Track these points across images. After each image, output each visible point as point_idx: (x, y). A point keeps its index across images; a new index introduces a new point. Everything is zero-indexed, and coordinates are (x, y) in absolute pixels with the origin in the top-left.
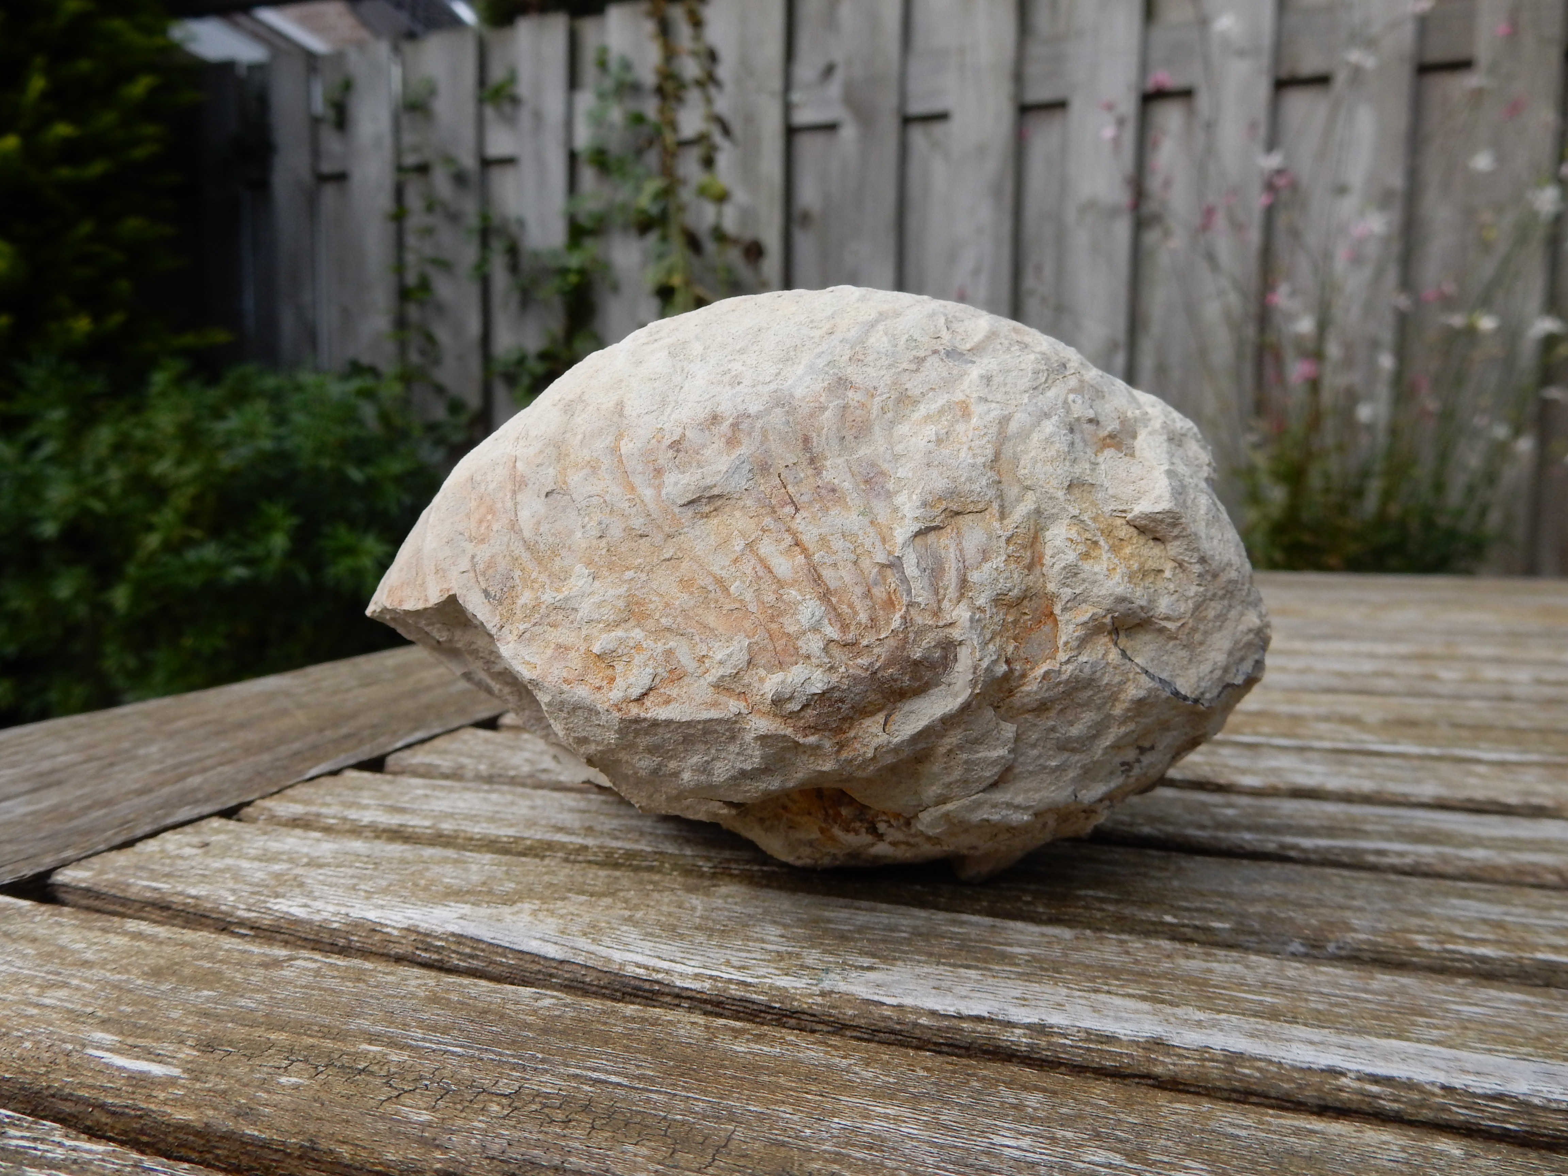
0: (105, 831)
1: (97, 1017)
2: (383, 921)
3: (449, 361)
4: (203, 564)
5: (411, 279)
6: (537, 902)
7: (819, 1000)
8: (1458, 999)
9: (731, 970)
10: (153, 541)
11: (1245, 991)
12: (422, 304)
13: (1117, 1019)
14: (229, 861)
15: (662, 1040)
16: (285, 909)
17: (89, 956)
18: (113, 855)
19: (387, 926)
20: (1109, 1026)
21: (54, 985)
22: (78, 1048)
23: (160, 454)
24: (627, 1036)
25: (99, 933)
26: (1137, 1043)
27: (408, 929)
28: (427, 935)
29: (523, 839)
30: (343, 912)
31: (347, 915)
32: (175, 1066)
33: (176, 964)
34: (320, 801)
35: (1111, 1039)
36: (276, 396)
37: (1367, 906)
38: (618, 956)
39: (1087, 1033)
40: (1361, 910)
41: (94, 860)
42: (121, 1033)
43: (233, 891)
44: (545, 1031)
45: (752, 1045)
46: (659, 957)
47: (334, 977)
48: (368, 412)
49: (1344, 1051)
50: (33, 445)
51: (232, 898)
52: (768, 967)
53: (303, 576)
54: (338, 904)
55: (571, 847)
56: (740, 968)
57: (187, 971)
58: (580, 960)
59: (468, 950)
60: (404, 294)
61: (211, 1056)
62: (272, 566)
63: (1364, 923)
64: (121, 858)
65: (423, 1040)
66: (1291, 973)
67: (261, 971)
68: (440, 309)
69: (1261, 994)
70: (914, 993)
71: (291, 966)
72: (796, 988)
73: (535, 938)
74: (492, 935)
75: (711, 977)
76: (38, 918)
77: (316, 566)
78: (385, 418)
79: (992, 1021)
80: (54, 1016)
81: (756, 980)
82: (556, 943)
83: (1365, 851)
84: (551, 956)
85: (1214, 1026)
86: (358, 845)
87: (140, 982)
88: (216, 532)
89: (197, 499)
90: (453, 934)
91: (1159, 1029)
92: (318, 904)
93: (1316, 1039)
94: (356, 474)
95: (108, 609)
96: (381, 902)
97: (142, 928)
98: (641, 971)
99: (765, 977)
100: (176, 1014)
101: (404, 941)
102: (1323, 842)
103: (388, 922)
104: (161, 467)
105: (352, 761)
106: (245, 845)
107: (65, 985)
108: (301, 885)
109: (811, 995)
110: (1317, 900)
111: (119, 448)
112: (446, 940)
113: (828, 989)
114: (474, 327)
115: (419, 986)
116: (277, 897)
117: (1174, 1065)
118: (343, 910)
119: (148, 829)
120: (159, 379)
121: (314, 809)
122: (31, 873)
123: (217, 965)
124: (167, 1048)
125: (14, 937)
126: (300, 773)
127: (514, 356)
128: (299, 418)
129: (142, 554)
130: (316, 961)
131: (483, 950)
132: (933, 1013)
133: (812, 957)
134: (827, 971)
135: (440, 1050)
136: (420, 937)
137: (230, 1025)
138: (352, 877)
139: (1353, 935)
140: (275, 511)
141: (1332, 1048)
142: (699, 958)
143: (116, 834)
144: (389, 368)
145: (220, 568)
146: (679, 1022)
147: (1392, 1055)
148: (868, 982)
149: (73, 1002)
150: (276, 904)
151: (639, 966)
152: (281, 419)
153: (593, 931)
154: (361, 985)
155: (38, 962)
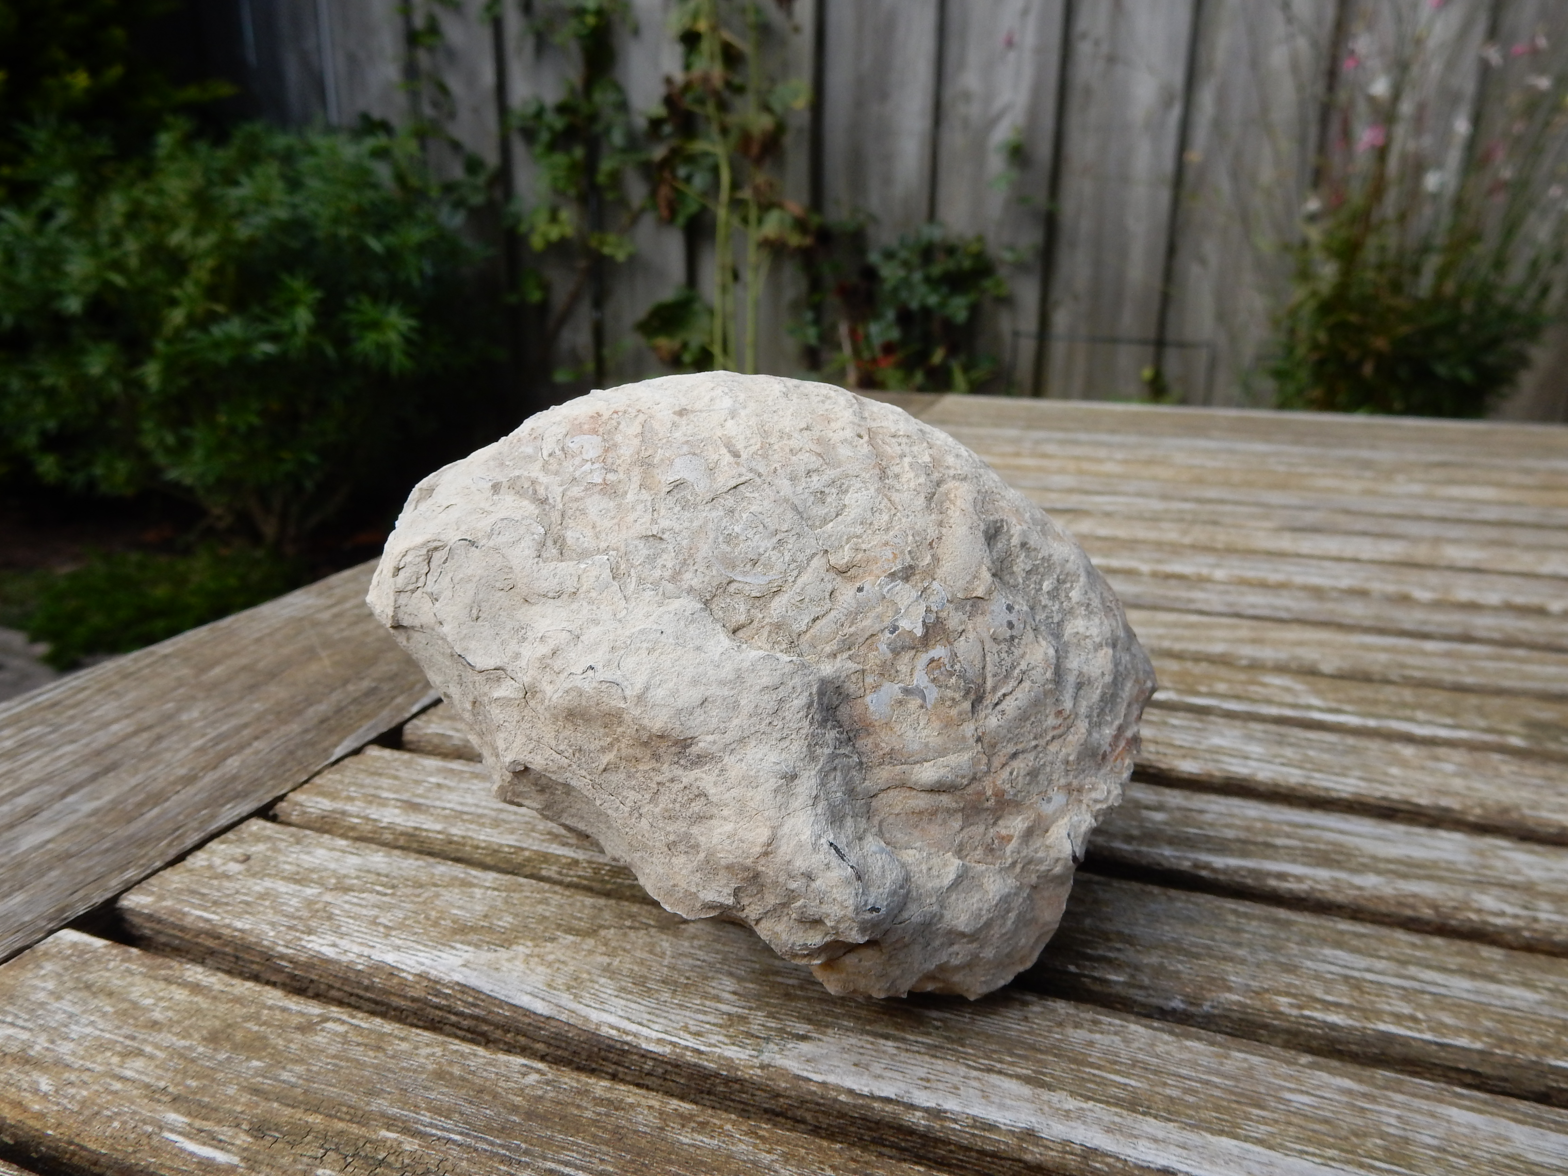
0: (159, 839)
1: (171, 1094)
2: (399, 965)
3: (464, 115)
4: (230, 340)
5: (419, 22)
6: (530, 944)
7: (759, 1072)
8: (1292, 1086)
9: (688, 1036)
10: (177, 316)
11: (1117, 1072)
12: (431, 50)
13: (1002, 1106)
14: (268, 883)
15: (623, 1128)
16: (317, 948)
17: (157, 1015)
18: (167, 873)
19: (403, 971)
20: (993, 1115)
21: (131, 1052)
22: (157, 1130)
23: (175, 225)
24: (594, 1122)
25: (162, 985)
26: (1013, 1132)
27: (420, 975)
28: (437, 982)
29: (522, 849)
30: (366, 954)
31: (369, 957)
32: (235, 1154)
33: (229, 1026)
34: (345, 794)
35: (992, 1127)
36: (288, 158)
37: (1249, 958)
38: (595, 1016)
39: (975, 1121)
40: (1243, 961)
41: (153, 880)
42: (189, 1114)
43: (273, 925)
44: (530, 1115)
45: (695, 1135)
46: (629, 1019)
47: (359, 1044)
48: (383, 172)
49: (1180, 1151)
50: (47, 216)
51: (272, 934)
52: (719, 1034)
53: (330, 351)
54: (361, 944)
55: (564, 861)
56: (698, 1034)
57: (239, 1036)
58: (563, 1017)
59: (471, 1000)
60: (412, 39)
61: (262, 1143)
62: (298, 341)
63: (1240, 980)
64: (174, 878)
65: (431, 1125)
66: (1160, 1049)
67: (298, 1036)
68: (451, 55)
69: (1128, 1075)
70: (838, 1070)
71: (322, 1030)
72: (740, 1060)
73: (527, 993)
74: (490, 987)
75: (671, 1043)
76: (112, 965)
77: (342, 341)
78: (400, 179)
79: (897, 1102)
80: (135, 1092)
81: (708, 1049)
82: (543, 999)
83: (1269, 874)
84: (540, 1011)
85: (1079, 1118)
86: (378, 859)
87: (201, 1049)
88: (239, 306)
89: (217, 271)
90: (458, 984)
91: (1033, 1120)
92: (344, 943)
93: (1160, 1135)
94: (374, 244)
95: (140, 385)
96: (399, 942)
97: (200, 977)
98: (614, 1032)
99: (715, 1046)
100: (232, 1090)
101: (418, 986)
102: (1233, 862)
103: (404, 967)
104: (178, 237)
105: (373, 735)
106: (282, 858)
107: (140, 1053)
108: (330, 917)
109: (752, 1067)
110: (1209, 947)
111: (134, 216)
112: (452, 988)
113: (766, 1062)
114: (488, 76)
115: (427, 1057)
116: (310, 933)
117: (1041, 1154)
118: (366, 951)
119: (196, 838)
120: (165, 140)
121: (339, 805)
122: (101, 900)
123: (263, 1028)
124: (225, 1132)
125: (94, 989)
126: (327, 751)
127: (532, 109)
128: (314, 184)
129: (168, 330)
130: (343, 1022)
131: (483, 1001)
132: (851, 1092)
133: (758, 1020)
134: (767, 1040)
135: (444, 1138)
136: (431, 984)
137: (275, 1105)
138: (375, 906)
139: (1227, 995)
140: (297, 284)
141: (1171, 1147)
142: (661, 1020)
143: (170, 845)
144: (400, 122)
145: (247, 343)
146: (639, 1105)
147: (1218, 1156)
148: (800, 1055)
149: (147, 1075)
150: (309, 941)
151: (612, 1027)
152: (294, 184)
153: (575, 985)
154: (380, 1055)
155: (116, 1022)
